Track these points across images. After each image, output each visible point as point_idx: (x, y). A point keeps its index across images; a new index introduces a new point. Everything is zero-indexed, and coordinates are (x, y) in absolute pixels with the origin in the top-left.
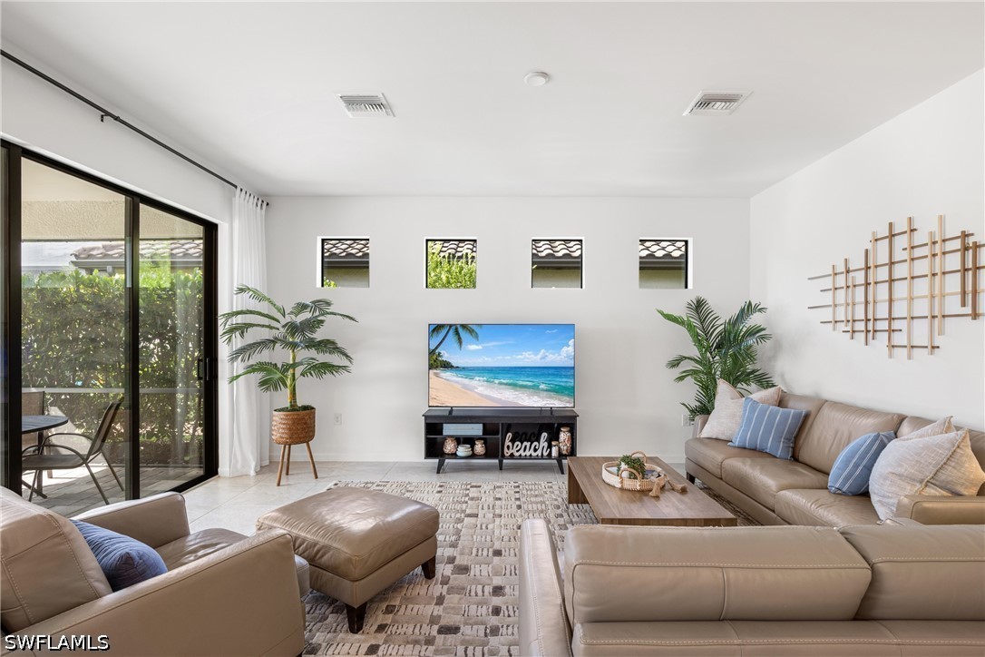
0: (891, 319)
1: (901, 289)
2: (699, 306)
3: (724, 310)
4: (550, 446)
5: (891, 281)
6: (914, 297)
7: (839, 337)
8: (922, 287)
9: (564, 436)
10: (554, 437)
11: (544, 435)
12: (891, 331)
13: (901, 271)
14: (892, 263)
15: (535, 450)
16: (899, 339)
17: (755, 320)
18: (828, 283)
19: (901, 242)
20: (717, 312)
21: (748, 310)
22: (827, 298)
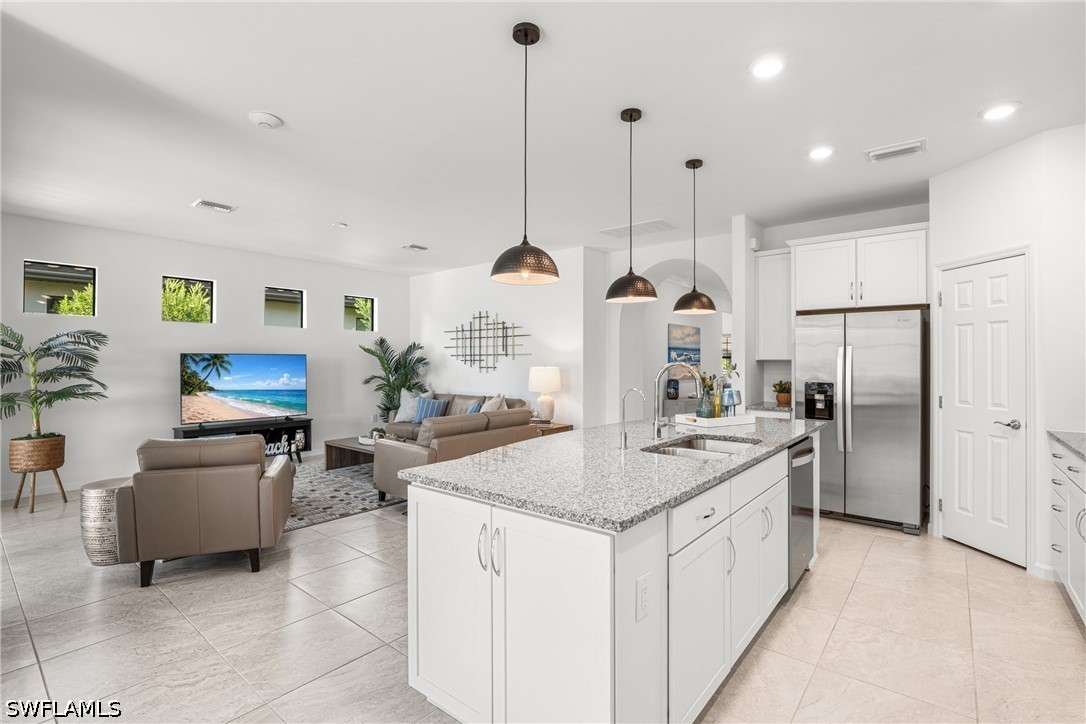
0: (480, 355)
1: (484, 341)
2: (382, 342)
3: (398, 348)
4: (290, 445)
5: (480, 338)
6: (488, 346)
7: (459, 363)
8: (491, 341)
9: (299, 436)
10: (291, 438)
11: (285, 437)
12: (480, 360)
13: (484, 334)
14: (480, 330)
15: (278, 449)
16: (483, 364)
17: (417, 354)
18: (454, 335)
19: (484, 321)
20: (393, 347)
21: (413, 348)
22: (453, 343)
